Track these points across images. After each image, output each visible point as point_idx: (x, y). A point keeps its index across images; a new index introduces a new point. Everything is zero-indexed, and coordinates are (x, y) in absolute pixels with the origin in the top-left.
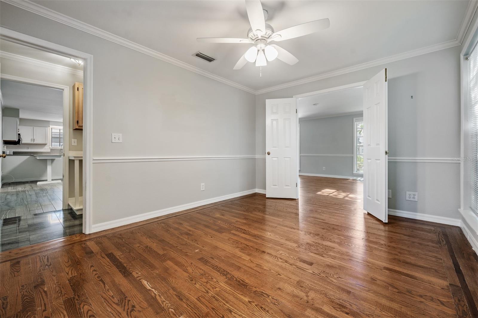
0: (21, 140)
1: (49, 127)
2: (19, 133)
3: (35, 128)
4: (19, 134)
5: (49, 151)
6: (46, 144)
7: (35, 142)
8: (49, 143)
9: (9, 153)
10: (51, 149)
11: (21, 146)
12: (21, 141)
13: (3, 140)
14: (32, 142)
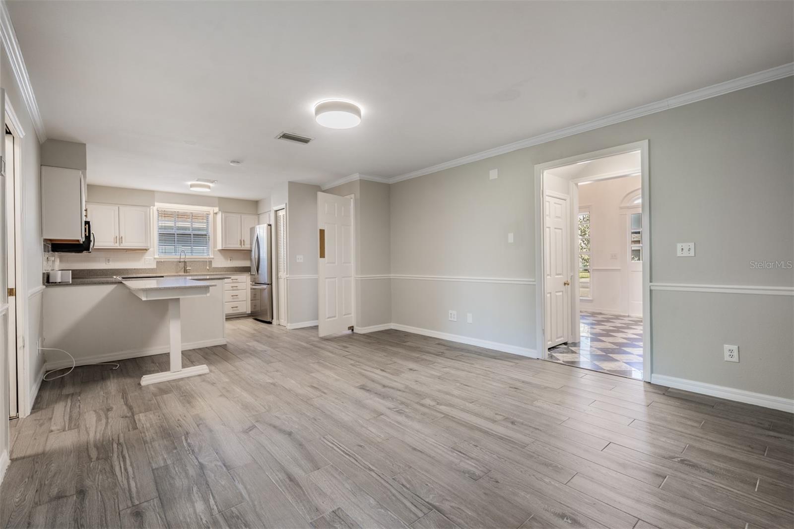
0: (92, 238)
1: (154, 206)
2: (87, 220)
3: (122, 208)
4: (87, 223)
5: (154, 266)
6: (146, 250)
7: (125, 245)
8: (154, 248)
9: (62, 279)
10: (158, 262)
11: (93, 254)
12: (92, 244)
13: (45, 240)
14: (116, 245)
